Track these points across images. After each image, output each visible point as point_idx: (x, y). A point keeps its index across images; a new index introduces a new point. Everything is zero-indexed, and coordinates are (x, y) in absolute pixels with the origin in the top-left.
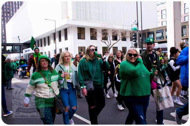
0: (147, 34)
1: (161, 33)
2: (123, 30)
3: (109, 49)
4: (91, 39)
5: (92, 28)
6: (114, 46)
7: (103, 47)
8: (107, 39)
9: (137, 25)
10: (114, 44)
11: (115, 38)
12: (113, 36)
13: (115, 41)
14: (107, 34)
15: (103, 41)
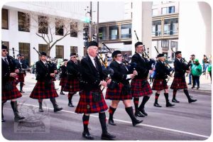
0: (108, 29)
1: (128, 29)
2: (73, 20)
3: (50, 48)
4: (20, 30)
5: (21, 11)
6: (58, 44)
7: (39, 45)
8: (46, 33)
9: (91, 13)
10: (57, 41)
11: (60, 31)
12: (57, 29)
13: (59, 37)
14: (47, 24)
15: (40, 34)
